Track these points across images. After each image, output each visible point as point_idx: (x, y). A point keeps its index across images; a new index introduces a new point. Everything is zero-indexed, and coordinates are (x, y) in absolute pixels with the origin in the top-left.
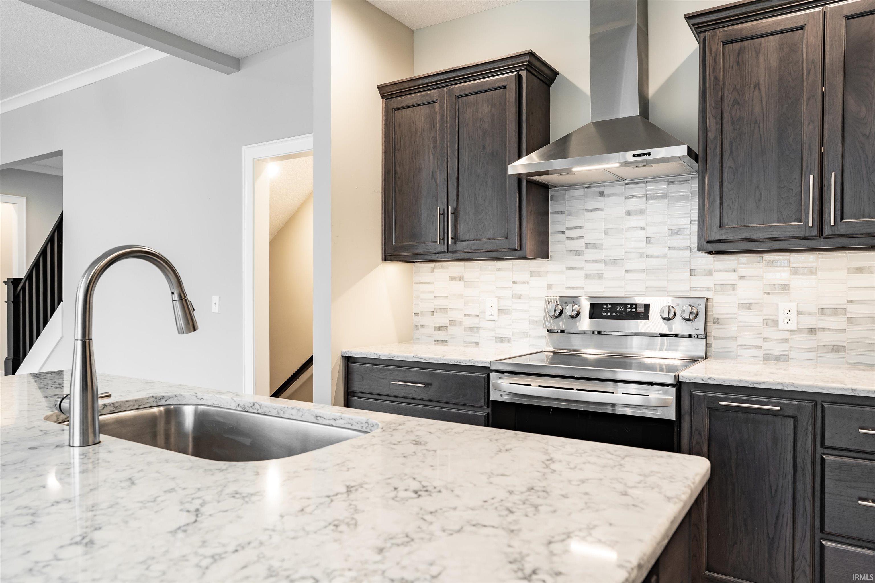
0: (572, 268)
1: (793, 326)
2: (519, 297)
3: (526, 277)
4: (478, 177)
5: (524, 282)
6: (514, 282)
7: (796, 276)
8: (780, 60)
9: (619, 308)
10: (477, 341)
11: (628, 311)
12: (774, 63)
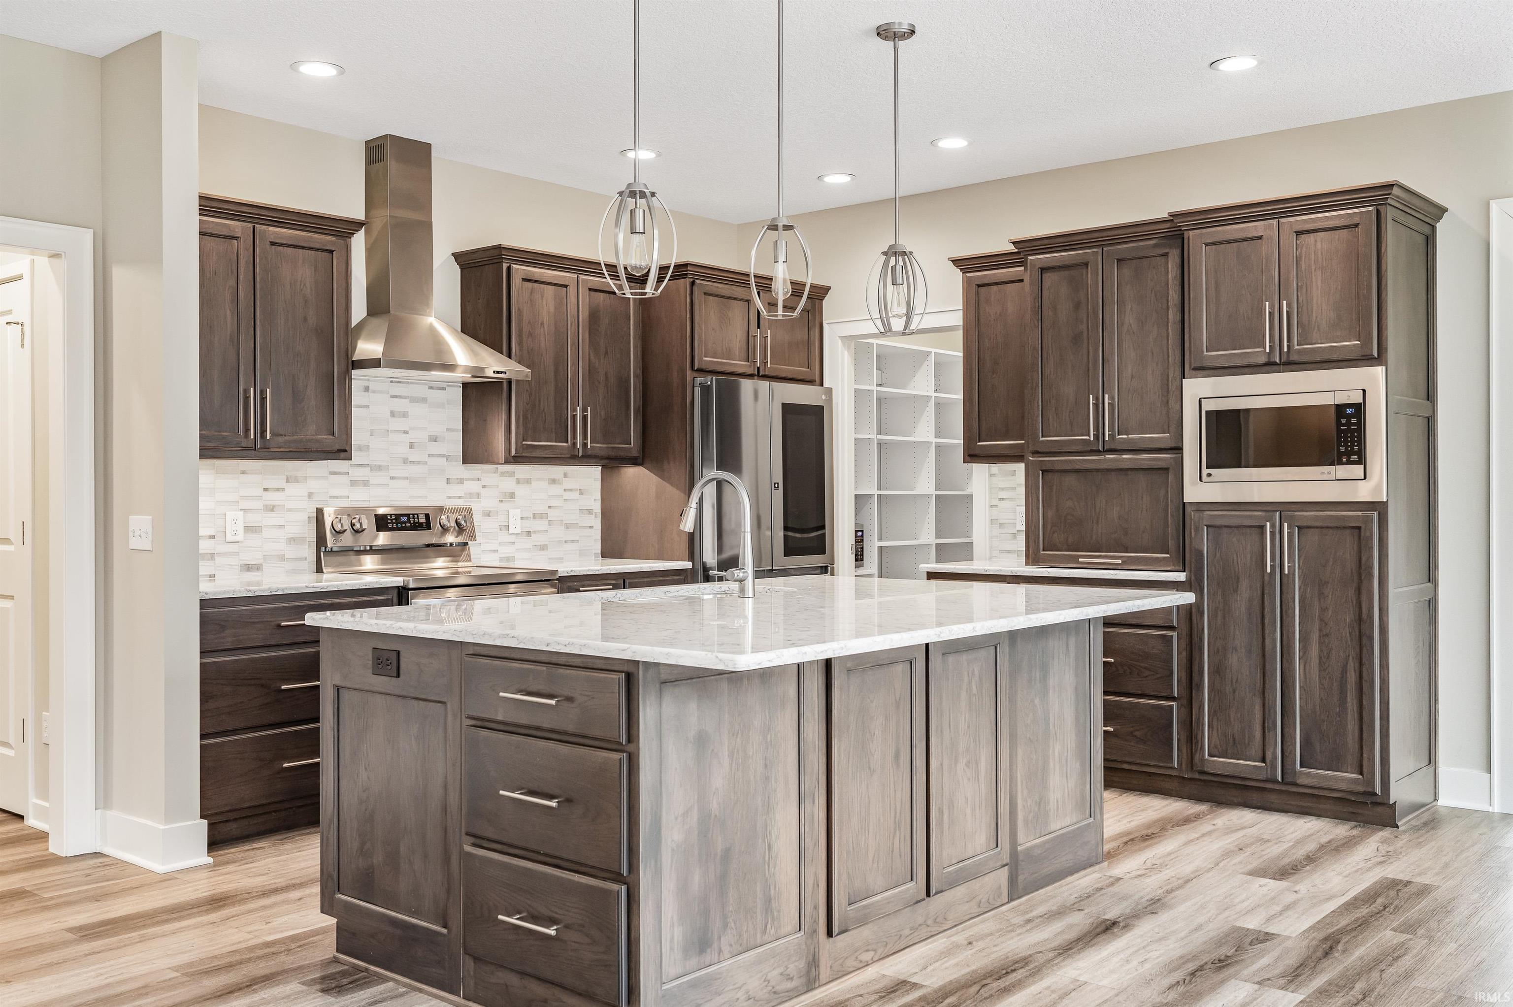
0: (335, 473)
1: (518, 530)
2: (271, 508)
3: (282, 483)
4: (298, 355)
5: (278, 490)
6: (266, 490)
7: (520, 485)
8: (555, 308)
9: (402, 519)
10: (213, 573)
11: (412, 522)
12: (552, 309)
